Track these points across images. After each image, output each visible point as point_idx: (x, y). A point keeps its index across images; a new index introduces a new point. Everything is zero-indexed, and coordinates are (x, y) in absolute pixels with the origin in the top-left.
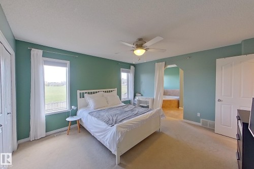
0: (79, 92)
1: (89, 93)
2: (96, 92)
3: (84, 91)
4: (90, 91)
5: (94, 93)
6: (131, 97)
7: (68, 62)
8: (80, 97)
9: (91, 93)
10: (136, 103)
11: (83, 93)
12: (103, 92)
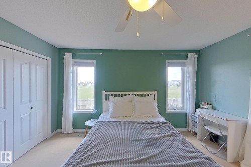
0: (104, 93)
1: (115, 96)
2: (125, 95)
3: (110, 93)
4: (117, 93)
5: (122, 96)
6: (189, 108)
7: (94, 61)
8: (106, 100)
9: (119, 96)
10: (197, 120)
11: (109, 95)
12: (135, 95)
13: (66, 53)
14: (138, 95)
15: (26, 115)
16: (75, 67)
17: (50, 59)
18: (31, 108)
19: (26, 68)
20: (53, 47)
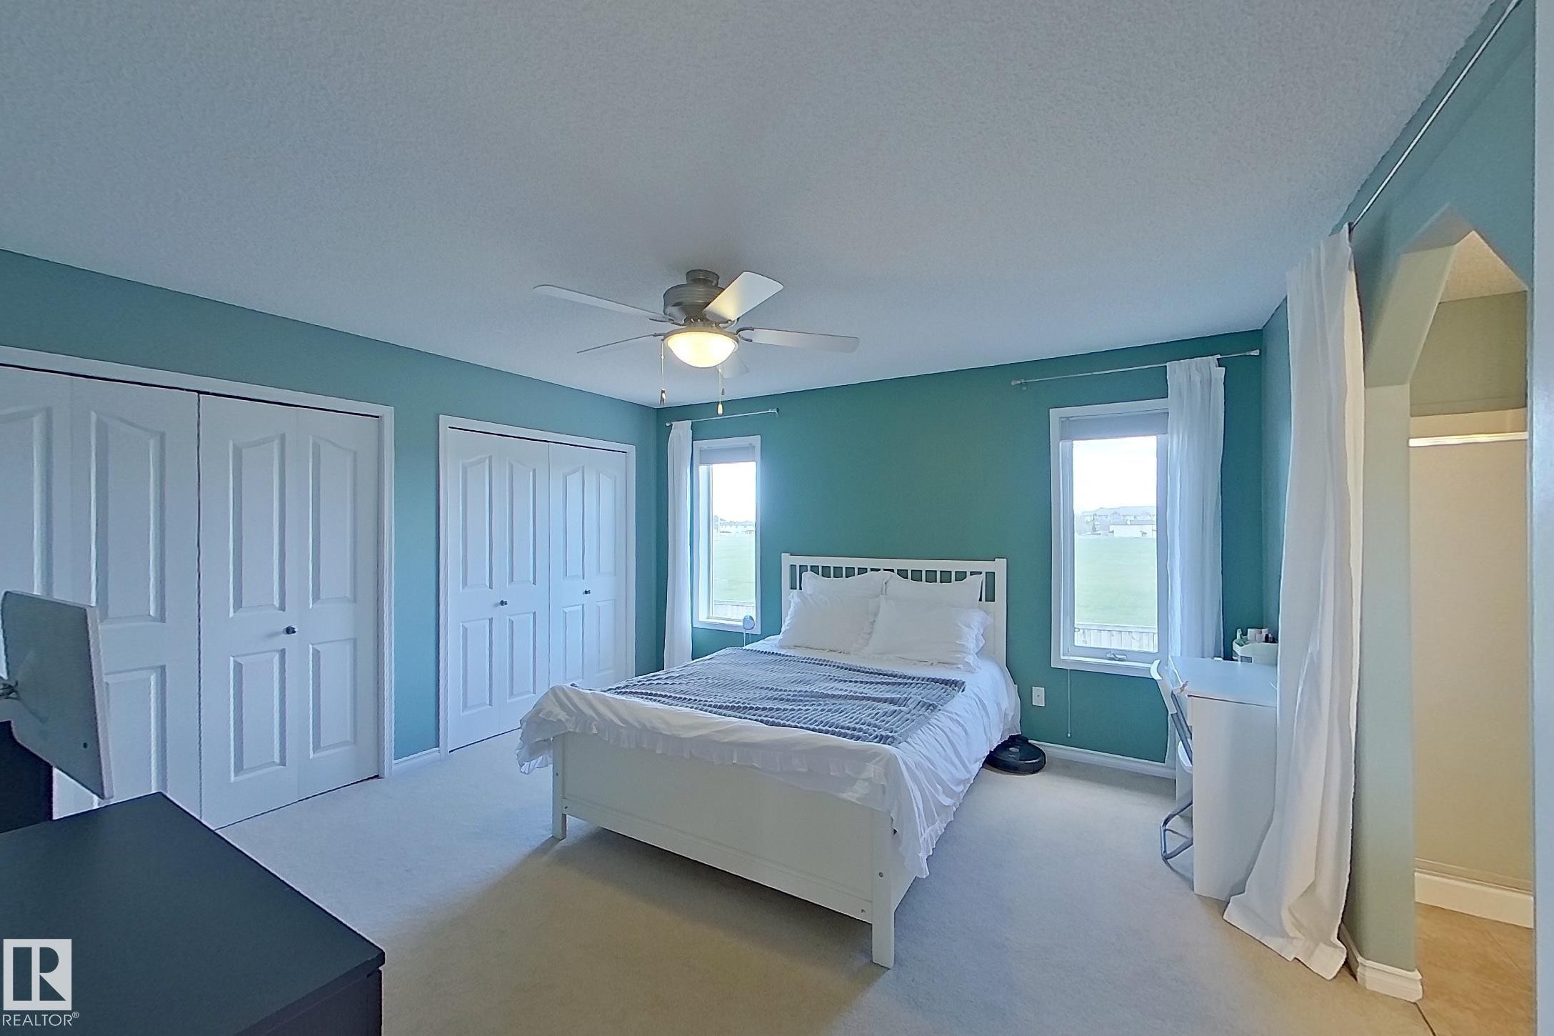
0: (788, 561)
1: (826, 572)
2: (862, 571)
3: (810, 561)
4: (832, 562)
5: (850, 572)
7: (756, 440)
8: (793, 588)
9: (838, 572)
11: (803, 568)
12: (902, 573)
13: (674, 423)
14: (916, 575)
15: (576, 608)
16: (702, 469)
17: (631, 449)
18: (586, 592)
19: (574, 480)
20: (643, 409)
